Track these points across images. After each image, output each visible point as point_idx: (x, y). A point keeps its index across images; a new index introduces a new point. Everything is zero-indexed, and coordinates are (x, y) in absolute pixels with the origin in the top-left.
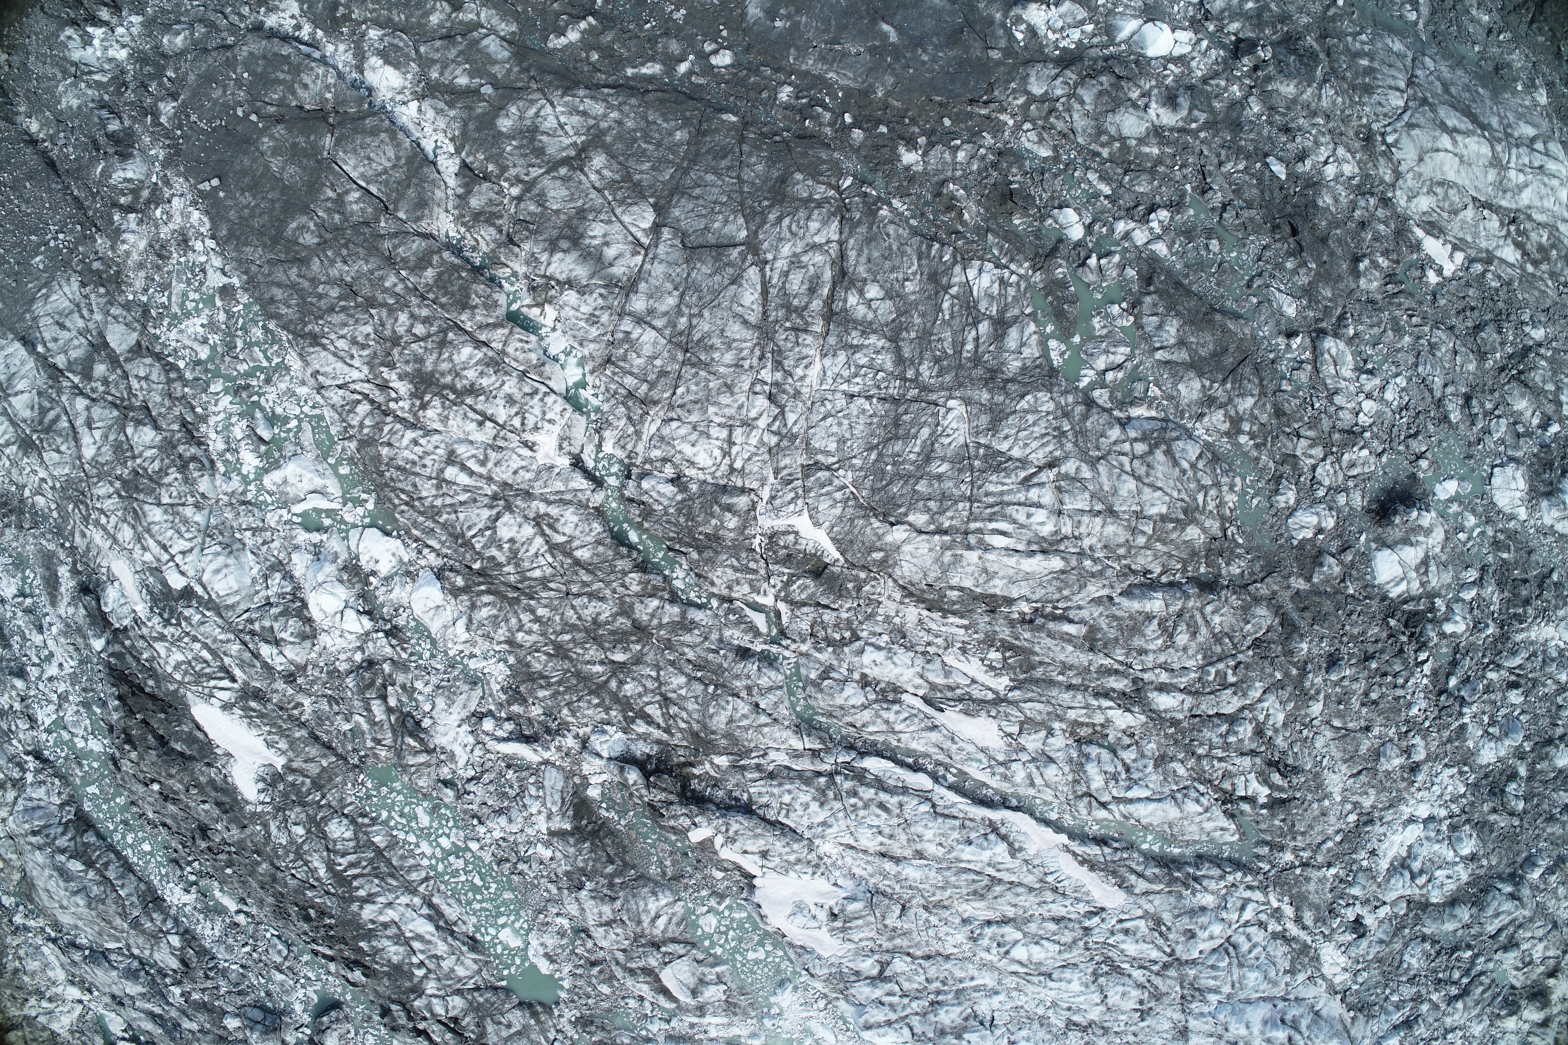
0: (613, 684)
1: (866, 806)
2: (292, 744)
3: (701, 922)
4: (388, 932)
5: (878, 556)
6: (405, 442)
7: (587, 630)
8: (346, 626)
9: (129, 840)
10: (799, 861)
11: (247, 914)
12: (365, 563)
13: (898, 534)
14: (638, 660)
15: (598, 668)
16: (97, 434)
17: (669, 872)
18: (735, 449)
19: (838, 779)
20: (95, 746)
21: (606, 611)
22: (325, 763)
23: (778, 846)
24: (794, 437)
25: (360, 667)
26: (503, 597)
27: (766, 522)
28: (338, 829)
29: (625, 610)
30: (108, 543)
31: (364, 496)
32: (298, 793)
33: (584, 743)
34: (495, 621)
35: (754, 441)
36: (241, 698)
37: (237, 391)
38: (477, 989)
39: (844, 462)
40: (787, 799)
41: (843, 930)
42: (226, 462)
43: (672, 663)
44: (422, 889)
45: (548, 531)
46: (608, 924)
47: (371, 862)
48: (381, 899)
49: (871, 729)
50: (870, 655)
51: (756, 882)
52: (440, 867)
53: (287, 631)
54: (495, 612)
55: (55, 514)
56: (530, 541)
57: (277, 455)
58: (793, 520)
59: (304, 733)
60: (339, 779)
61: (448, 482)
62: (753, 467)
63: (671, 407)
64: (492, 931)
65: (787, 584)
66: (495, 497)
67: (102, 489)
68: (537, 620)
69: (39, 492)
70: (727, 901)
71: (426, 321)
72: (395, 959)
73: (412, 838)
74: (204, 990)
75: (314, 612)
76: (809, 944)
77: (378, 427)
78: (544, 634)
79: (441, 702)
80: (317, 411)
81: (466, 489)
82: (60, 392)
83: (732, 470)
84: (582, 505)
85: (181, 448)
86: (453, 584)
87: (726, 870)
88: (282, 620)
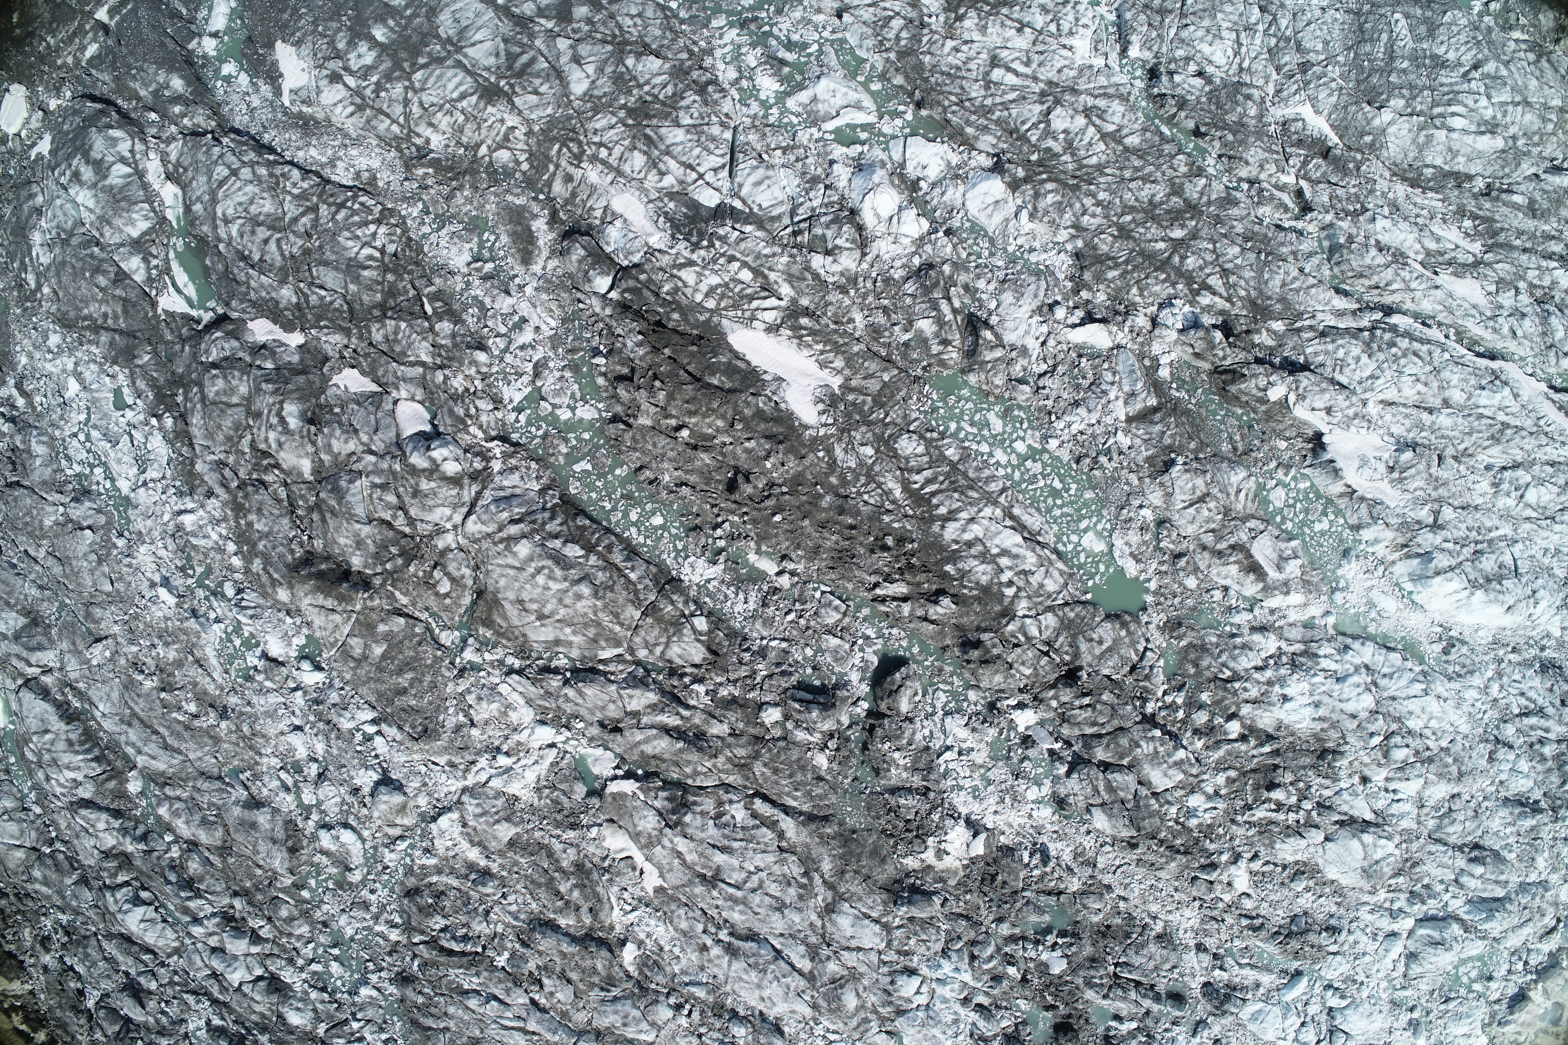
0: (1176, 259)
1: (1404, 355)
2: (849, 362)
3: (1272, 497)
4: (973, 551)
5: (1368, 139)
6: (947, 49)
7: (1144, 211)
8: (904, 229)
9: (634, 517)
10: (1356, 415)
11: (793, 573)
12: (911, 170)
13: (1386, 116)
14: (1194, 235)
15: (1161, 245)
16: (590, 69)
17: (1240, 446)
18: (1244, 50)
19: (1378, 332)
20: (586, 413)
21: (1160, 191)
22: (886, 377)
23: (1340, 400)
24: (1289, 40)
25: (920, 270)
26: (1065, 185)
27: (1278, 113)
28: (908, 446)
29: (1176, 190)
30: (610, 178)
31: (902, 108)
32: (861, 412)
33: (1154, 322)
34: (1060, 208)
35: (1258, 41)
36: (789, 317)
37: (743, 24)
38: (1066, 604)
39: (1330, 59)
40: (1341, 353)
41: (1401, 480)
42: (740, 90)
43: (1225, 236)
44: (1002, 499)
45: (1098, 122)
46: (1202, 499)
47: (947, 476)
48: (964, 515)
49: (1395, 286)
50: (1381, 223)
51: (1325, 439)
52: (1017, 475)
53: (844, 238)
54: (1058, 198)
55: (525, 166)
56: (1083, 131)
57: (798, 78)
58: (1300, 109)
59: (862, 346)
60: (903, 393)
61: (995, 83)
62: (1258, 66)
63: (1183, 15)
64: (1074, 538)
65: (1305, 163)
66: (1043, 94)
67: (601, 122)
68: (1098, 204)
69: (504, 143)
70: (1293, 472)
72: (984, 580)
73: (985, 448)
74: (735, 681)
75: (868, 218)
76: (1379, 496)
77: (916, 38)
78: (1106, 217)
79: (1008, 297)
80: (839, 35)
81: (1013, 88)
82: (532, 36)
83: (1241, 69)
84: (1124, 98)
85: (695, 74)
86: (1014, 177)
87: (1288, 439)
88: (835, 227)
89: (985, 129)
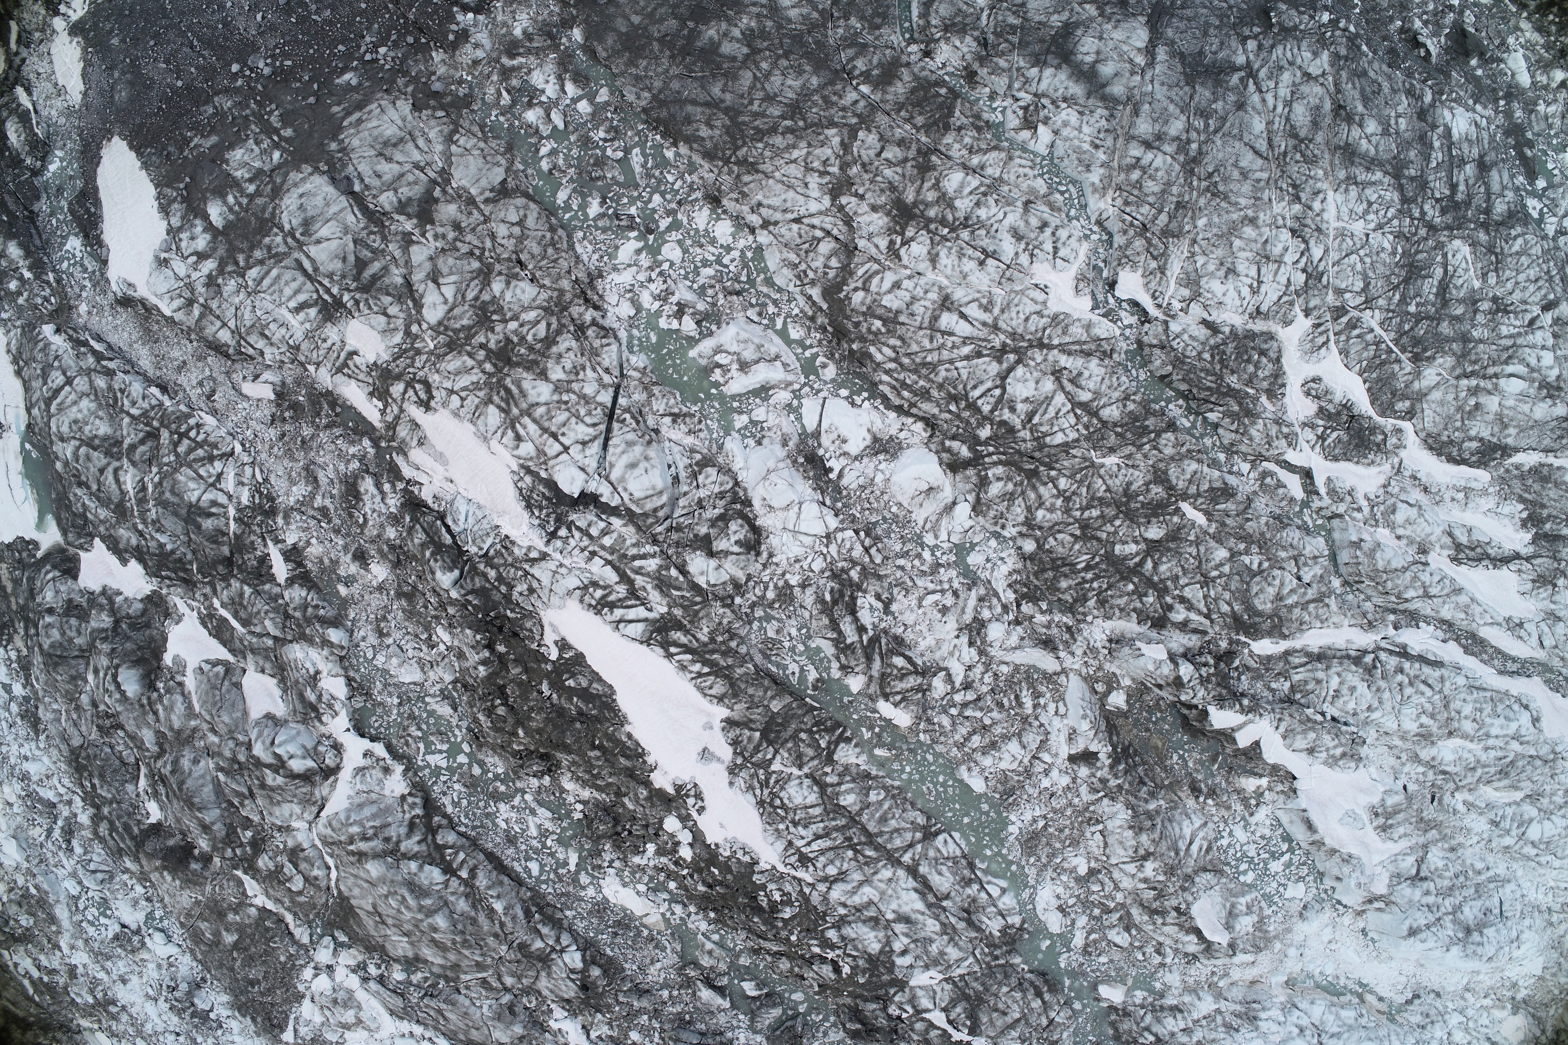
0: (1149, 564)
1: (1412, 683)
7: (1116, 503)
8: (804, 525)
10: (1343, 755)
12: (828, 443)
15: (1132, 548)
16: (448, 291)
18: (1264, 289)
19: (1384, 655)
21: (1139, 479)
23: (1326, 740)
24: (1320, 275)
26: (1020, 470)
34: (1010, 499)
35: (1283, 278)
38: (971, 973)
39: (1370, 303)
40: (1334, 683)
41: (1386, 827)
45: (1069, 387)
48: (857, 876)
54: (1010, 487)
56: (1050, 399)
61: (943, 333)
63: (1192, 242)
66: (1003, 349)
68: (1059, 494)
71: (901, 143)
75: (760, 511)
77: (848, 269)
78: (1068, 511)
81: (966, 341)
82: (387, 238)
83: (1258, 314)
84: (1106, 357)
86: (955, 457)
89: (925, 395)
